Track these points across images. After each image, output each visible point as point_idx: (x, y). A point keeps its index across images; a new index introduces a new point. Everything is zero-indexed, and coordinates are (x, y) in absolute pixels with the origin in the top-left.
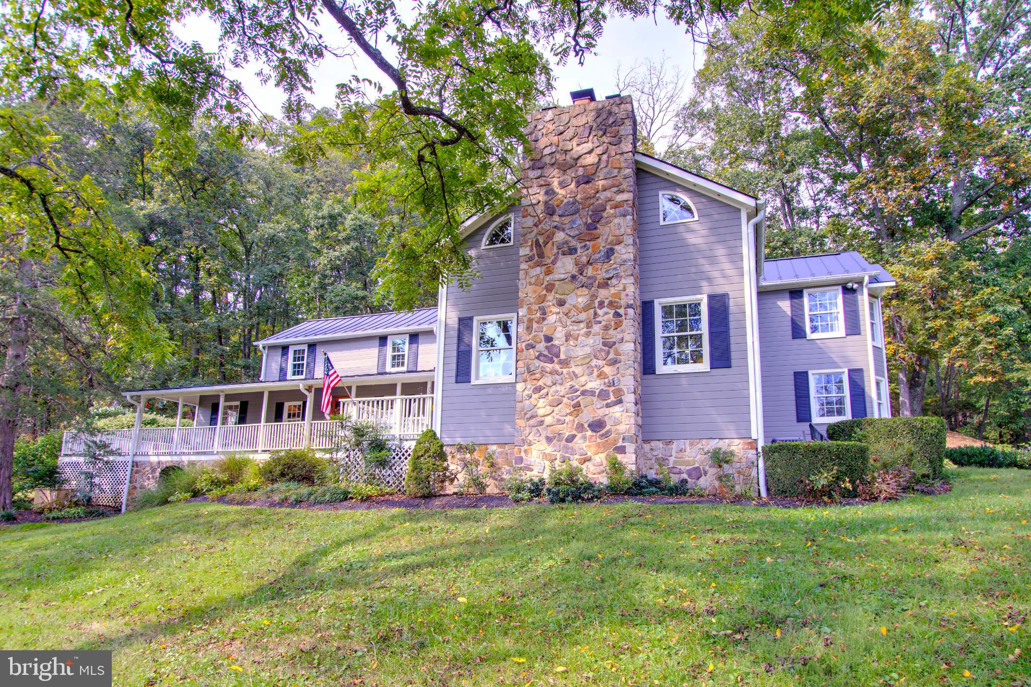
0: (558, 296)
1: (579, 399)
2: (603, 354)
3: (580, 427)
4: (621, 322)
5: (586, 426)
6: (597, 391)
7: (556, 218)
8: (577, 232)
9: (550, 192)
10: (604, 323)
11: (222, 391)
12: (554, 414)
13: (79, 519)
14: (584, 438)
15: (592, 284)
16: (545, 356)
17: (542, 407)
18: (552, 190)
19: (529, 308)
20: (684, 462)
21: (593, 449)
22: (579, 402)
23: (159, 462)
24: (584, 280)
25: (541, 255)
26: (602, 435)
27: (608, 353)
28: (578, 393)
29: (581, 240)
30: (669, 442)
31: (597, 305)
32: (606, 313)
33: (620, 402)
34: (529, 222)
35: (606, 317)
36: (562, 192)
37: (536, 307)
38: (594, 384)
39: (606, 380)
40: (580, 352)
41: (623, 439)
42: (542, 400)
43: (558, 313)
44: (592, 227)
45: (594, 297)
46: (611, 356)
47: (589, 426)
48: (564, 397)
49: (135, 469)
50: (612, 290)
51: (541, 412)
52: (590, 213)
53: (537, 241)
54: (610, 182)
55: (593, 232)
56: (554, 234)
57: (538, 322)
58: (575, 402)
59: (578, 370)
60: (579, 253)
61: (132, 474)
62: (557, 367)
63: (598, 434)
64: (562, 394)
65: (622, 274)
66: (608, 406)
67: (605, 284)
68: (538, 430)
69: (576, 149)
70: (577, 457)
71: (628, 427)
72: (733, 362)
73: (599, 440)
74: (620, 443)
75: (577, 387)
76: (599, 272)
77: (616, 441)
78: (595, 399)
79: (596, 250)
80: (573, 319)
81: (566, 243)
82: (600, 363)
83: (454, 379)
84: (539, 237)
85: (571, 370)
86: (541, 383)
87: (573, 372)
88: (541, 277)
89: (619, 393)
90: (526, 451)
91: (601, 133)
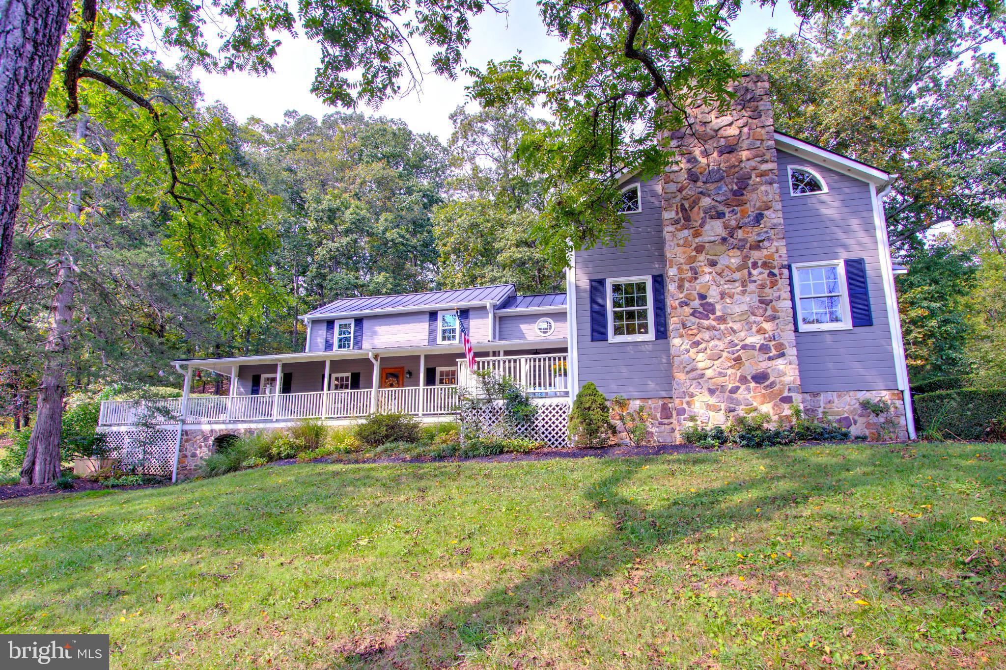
0: (708, 257)
1: (740, 353)
2: (761, 311)
3: (743, 379)
4: (777, 281)
5: (749, 378)
6: (758, 346)
7: (700, 184)
8: (724, 198)
9: (692, 160)
10: (758, 282)
11: (280, 360)
12: (715, 367)
13: (139, 487)
14: (748, 389)
15: (744, 246)
16: (700, 313)
17: (702, 361)
18: (695, 158)
19: (679, 268)
20: (833, 412)
21: (759, 399)
22: (739, 356)
23: (212, 431)
24: (735, 242)
25: (687, 219)
26: (767, 387)
27: (766, 310)
28: (738, 347)
29: (728, 205)
30: (816, 395)
31: (750, 265)
32: (761, 273)
33: (782, 355)
34: (673, 187)
35: (760, 277)
36: (704, 161)
37: (687, 267)
38: (756, 340)
39: (767, 336)
40: (737, 309)
41: (789, 390)
42: (701, 355)
43: (710, 273)
44: (739, 193)
45: (746, 258)
46: (769, 312)
47: (752, 378)
48: (723, 351)
49: (185, 437)
50: (765, 252)
51: (701, 365)
52: (735, 180)
53: (682, 205)
54: (753, 152)
55: (741, 198)
56: (699, 199)
57: (690, 282)
58: (736, 355)
59: (736, 326)
60: (727, 217)
61: (181, 442)
62: (714, 323)
63: (763, 385)
64: (721, 348)
65: (773, 237)
66: (770, 359)
67: (757, 246)
68: (699, 383)
69: (714, 121)
70: (742, 407)
71: (792, 378)
72: (874, 321)
73: (763, 391)
74: (786, 394)
75: (736, 341)
76: (750, 235)
77: (781, 391)
78: (756, 353)
79: (744, 214)
80: (727, 279)
81: (714, 207)
82: (758, 319)
83: (589, 338)
84: (683, 202)
85: (728, 326)
86: (697, 338)
87: (731, 328)
88: (690, 239)
89: (780, 347)
90: (688, 403)
91: (740, 107)
